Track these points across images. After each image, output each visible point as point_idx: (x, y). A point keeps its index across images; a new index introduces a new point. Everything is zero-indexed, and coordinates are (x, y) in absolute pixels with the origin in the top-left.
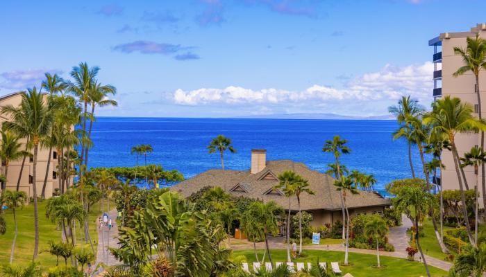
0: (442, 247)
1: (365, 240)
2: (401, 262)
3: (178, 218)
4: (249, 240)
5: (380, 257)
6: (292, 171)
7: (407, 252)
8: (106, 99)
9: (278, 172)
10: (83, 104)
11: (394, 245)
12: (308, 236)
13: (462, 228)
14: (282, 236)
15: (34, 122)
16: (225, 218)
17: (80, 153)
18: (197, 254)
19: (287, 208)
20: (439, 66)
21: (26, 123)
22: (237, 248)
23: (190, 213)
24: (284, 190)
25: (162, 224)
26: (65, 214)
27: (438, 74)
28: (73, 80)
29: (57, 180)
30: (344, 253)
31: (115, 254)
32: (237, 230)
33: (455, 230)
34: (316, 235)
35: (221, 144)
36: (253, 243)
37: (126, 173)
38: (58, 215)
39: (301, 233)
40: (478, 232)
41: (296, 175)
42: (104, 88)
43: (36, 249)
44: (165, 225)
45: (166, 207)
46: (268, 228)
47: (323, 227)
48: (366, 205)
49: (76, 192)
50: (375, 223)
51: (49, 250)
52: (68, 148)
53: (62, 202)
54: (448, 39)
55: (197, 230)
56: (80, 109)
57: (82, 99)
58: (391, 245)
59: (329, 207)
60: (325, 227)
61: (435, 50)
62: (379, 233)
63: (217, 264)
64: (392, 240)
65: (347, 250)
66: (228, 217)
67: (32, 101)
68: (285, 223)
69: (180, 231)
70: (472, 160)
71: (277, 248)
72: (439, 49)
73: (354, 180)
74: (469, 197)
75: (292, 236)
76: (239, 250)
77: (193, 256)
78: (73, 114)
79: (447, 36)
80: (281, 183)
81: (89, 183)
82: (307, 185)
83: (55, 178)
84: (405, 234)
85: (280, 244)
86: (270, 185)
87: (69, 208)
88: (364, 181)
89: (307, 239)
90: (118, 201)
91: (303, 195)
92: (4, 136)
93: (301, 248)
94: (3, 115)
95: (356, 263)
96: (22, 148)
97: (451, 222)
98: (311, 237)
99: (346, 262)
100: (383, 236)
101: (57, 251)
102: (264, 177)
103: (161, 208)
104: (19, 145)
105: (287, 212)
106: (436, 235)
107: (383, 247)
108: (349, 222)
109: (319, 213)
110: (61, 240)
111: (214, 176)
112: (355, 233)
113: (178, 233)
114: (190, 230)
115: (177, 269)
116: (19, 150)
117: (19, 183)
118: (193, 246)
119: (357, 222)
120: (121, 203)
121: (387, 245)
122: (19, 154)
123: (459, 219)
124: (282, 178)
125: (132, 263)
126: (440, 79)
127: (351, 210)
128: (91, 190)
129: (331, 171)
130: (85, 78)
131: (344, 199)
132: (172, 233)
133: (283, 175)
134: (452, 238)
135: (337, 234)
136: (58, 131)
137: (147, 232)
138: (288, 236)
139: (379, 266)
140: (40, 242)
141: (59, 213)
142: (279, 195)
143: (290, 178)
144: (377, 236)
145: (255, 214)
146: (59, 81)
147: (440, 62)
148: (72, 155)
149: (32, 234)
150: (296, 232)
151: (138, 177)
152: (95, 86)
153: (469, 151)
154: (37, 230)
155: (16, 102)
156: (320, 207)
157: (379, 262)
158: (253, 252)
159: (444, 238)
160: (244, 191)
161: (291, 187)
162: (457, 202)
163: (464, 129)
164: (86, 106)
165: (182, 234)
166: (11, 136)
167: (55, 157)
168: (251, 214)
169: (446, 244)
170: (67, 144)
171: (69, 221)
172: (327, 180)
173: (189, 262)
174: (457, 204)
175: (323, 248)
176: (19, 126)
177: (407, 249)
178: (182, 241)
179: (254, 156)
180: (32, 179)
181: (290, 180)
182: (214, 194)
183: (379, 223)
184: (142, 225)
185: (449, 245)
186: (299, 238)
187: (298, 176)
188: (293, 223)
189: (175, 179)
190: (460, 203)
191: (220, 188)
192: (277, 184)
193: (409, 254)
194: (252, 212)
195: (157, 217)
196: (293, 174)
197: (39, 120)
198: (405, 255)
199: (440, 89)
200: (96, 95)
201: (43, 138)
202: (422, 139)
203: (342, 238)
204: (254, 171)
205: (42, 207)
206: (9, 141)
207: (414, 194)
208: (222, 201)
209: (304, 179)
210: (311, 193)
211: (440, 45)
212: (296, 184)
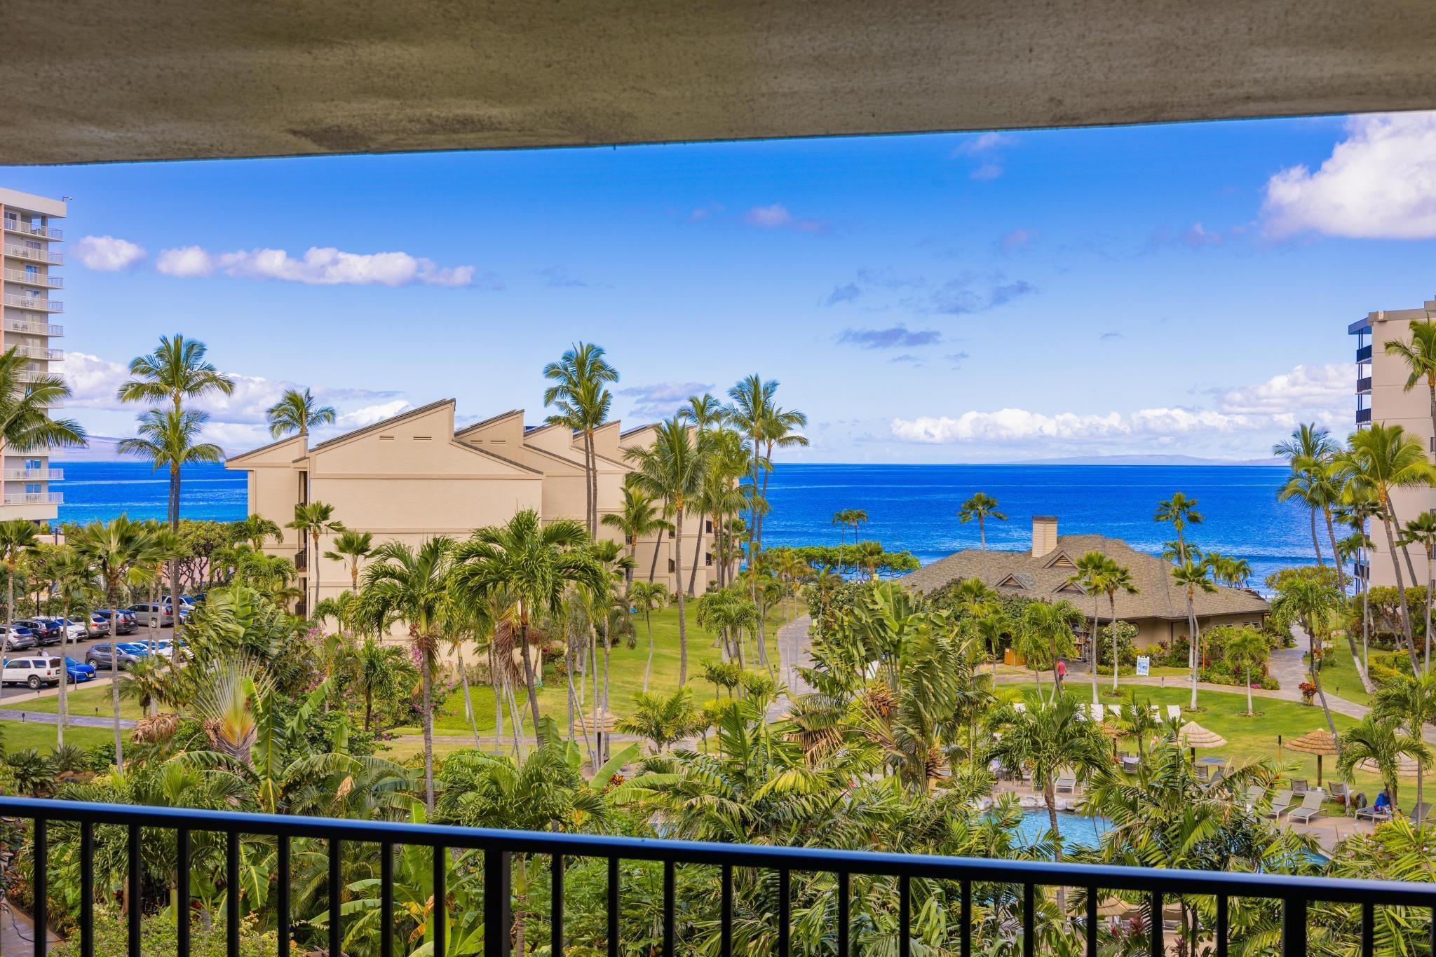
0: (1366, 684)
1: (1227, 669)
2: (1290, 706)
3: (901, 622)
4: (1029, 668)
5: (1254, 699)
6: (1100, 553)
7: (1301, 691)
8: (789, 434)
9: (1077, 555)
10: (753, 442)
11: (1279, 680)
12: (1129, 661)
13: (1403, 651)
14: (1085, 661)
15: (676, 474)
16: (986, 629)
17: (749, 525)
18: (933, 679)
19: (1092, 615)
20: (1368, 371)
21: (663, 474)
22: (1008, 680)
23: (922, 615)
24: (1086, 584)
25: (878, 631)
26: (727, 619)
27: (1364, 385)
28: (737, 405)
29: (713, 567)
30: (1191, 691)
31: (807, 677)
32: (1007, 650)
33: (1389, 656)
34: (1143, 661)
35: (980, 508)
36: (1033, 672)
37: (823, 557)
38: (717, 620)
39: (1116, 657)
40: (1432, 659)
41: (1107, 559)
42: (786, 416)
43: (683, 675)
44: (883, 634)
45: (884, 606)
46: (1060, 646)
47: (1155, 648)
48: (1231, 611)
49: (743, 585)
50: (1245, 640)
51: (704, 674)
52: (730, 515)
53: (722, 600)
54: (1383, 322)
55: (933, 642)
56: (748, 451)
57: (751, 434)
58: (1273, 678)
59: (1165, 614)
60: (1159, 647)
61: (1361, 341)
62: (1253, 658)
63: (967, 697)
64: (1276, 668)
65: (1195, 686)
66: (992, 627)
67: (672, 439)
68: (1089, 639)
69: (906, 643)
70: (1420, 533)
71: (1075, 681)
72: (1368, 340)
73: (1212, 569)
74: (1418, 599)
75: (1101, 662)
76: (1010, 682)
77: (925, 682)
78: (736, 458)
79: (1381, 317)
80: (1080, 573)
81: (763, 571)
82: (1125, 578)
83: (709, 563)
84: (1301, 661)
85: (1081, 674)
86: (1065, 577)
87: (733, 609)
88: (1230, 570)
89: (1127, 666)
90: (812, 601)
91: (1120, 593)
92: (629, 497)
93: (1115, 681)
94: (628, 462)
95: (1211, 708)
96: (658, 516)
97: (1386, 641)
98: (1134, 665)
99: (1193, 705)
100: (1260, 663)
101: (717, 676)
102: (1054, 562)
103: (876, 607)
104: (653, 511)
105: (1091, 621)
106: (1354, 664)
107: (1257, 682)
108: (1199, 640)
109: (1148, 624)
110: (722, 659)
111: (970, 560)
112: (1211, 659)
113: (903, 647)
114: (922, 641)
115: (902, 702)
116: (654, 518)
117: (652, 572)
118: (927, 665)
119: (1213, 639)
120: (816, 604)
121: (1266, 679)
122: (652, 525)
123: (1399, 637)
124: (1083, 565)
125: (832, 692)
126: (1369, 393)
127: (1204, 621)
128: (768, 582)
129: (1171, 553)
130: (755, 399)
131: (1191, 599)
132: (894, 646)
133: (1084, 559)
134: (1384, 669)
135: (1180, 659)
136: (714, 487)
137: (854, 644)
138: (1094, 660)
139: (1250, 713)
140: (688, 665)
141: (718, 618)
142: (1080, 592)
143: (1097, 565)
144: (1247, 662)
145: (1035, 622)
146: (712, 405)
147: (1369, 362)
148: (737, 527)
149: (676, 652)
150: (1108, 655)
151: (844, 562)
152: (771, 413)
153: (1415, 519)
154: (683, 645)
155: (647, 442)
156: (1149, 613)
157: (1250, 706)
158: (1035, 687)
159: (1371, 668)
160: (1021, 587)
161: (1097, 580)
162: (1396, 607)
163: (1405, 481)
164: (757, 446)
165: (910, 648)
166: (640, 497)
167: (709, 530)
168: (1029, 622)
169: (1373, 679)
170: (729, 508)
171: (734, 631)
172: (1162, 568)
173: (921, 692)
174: (1395, 611)
175: (1155, 682)
176: (652, 480)
177: (1302, 686)
178: (910, 659)
179: (1038, 527)
180: (672, 566)
181: (1097, 567)
182: (968, 589)
183: (1251, 641)
184: (847, 633)
185: (1379, 681)
186: (1112, 665)
187: (1111, 561)
188: (1103, 639)
189: (906, 567)
190: (1399, 610)
191: (978, 581)
192: (1076, 574)
193: (1304, 693)
194: (1030, 618)
195: (870, 621)
196: (1101, 558)
197: (683, 468)
198: (1298, 696)
199: (1369, 411)
200: (774, 428)
201: (691, 499)
202: (1330, 497)
203: (1188, 666)
204: (1037, 554)
205: (691, 609)
206: (636, 505)
207: (1307, 590)
208: (981, 602)
209: (1122, 567)
210: (1131, 591)
211: (1370, 332)
212: (1106, 574)
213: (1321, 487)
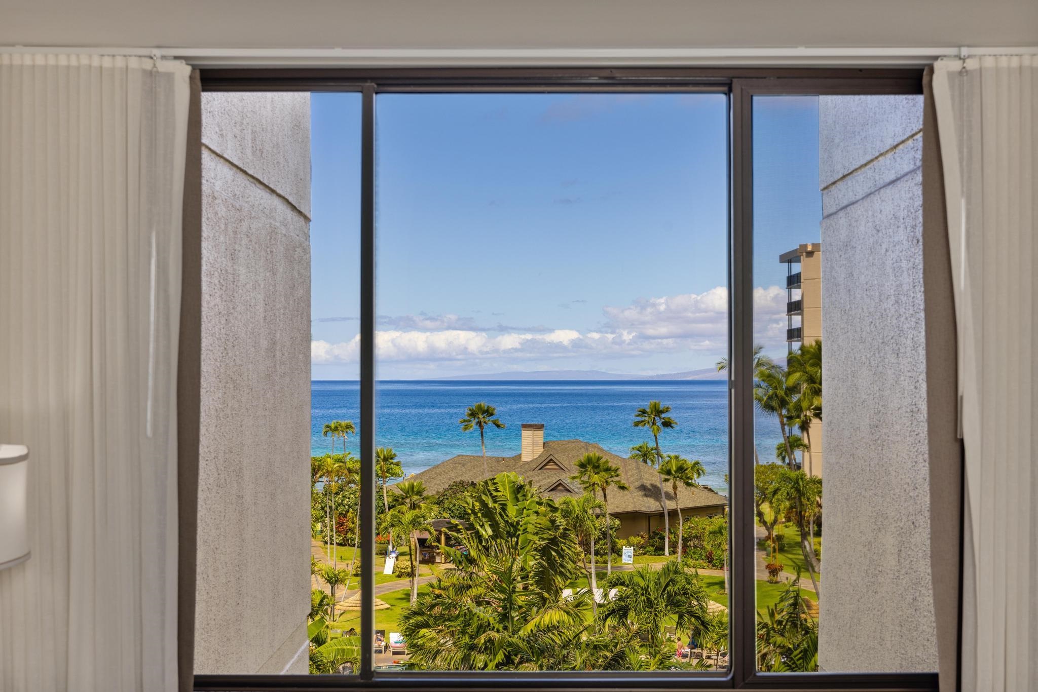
1: (701, 555)
12: (616, 551)
20: (797, 295)
27: (794, 307)
34: (627, 551)
39: (609, 547)
47: (636, 539)
48: (698, 505)
54: (812, 252)
60: (640, 538)
61: (790, 269)
72: (796, 268)
79: (810, 248)
82: (617, 476)
89: (614, 556)
91: (612, 489)
109: (630, 518)
124: (582, 466)
126: (800, 314)
131: (675, 494)
135: (657, 549)
143: (595, 465)
147: (799, 287)
156: (631, 508)
161: (596, 478)
172: (638, 468)
181: (595, 467)
187: (607, 462)
196: (599, 459)
199: (800, 329)
202: (783, 403)
203: (664, 555)
209: (614, 467)
210: (623, 488)
211: (799, 261)
212: (603, 473)
213: (776, 395)
